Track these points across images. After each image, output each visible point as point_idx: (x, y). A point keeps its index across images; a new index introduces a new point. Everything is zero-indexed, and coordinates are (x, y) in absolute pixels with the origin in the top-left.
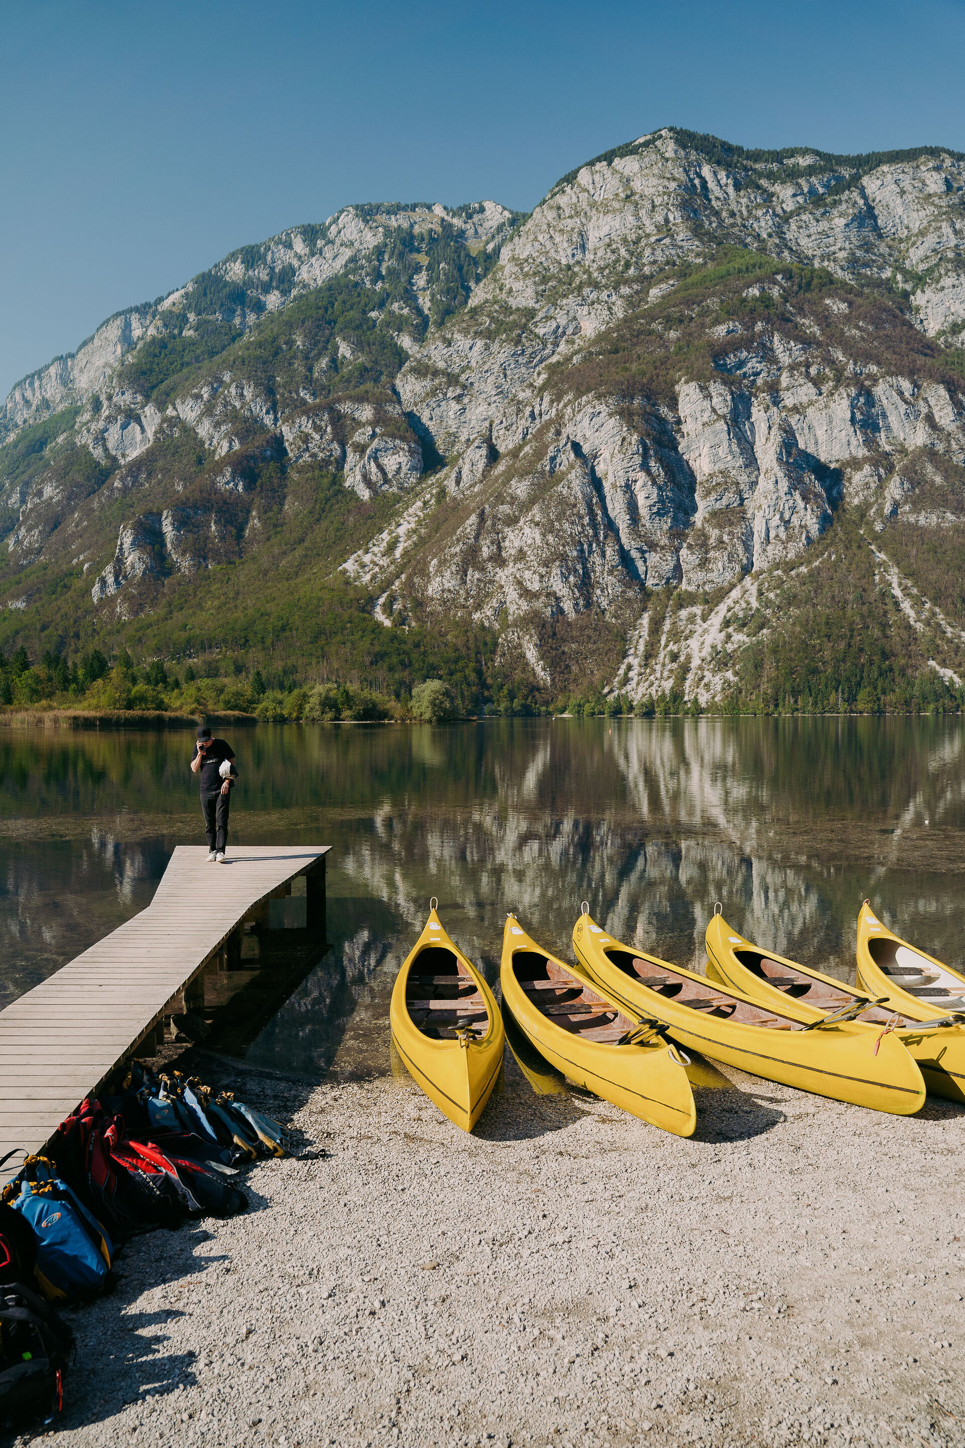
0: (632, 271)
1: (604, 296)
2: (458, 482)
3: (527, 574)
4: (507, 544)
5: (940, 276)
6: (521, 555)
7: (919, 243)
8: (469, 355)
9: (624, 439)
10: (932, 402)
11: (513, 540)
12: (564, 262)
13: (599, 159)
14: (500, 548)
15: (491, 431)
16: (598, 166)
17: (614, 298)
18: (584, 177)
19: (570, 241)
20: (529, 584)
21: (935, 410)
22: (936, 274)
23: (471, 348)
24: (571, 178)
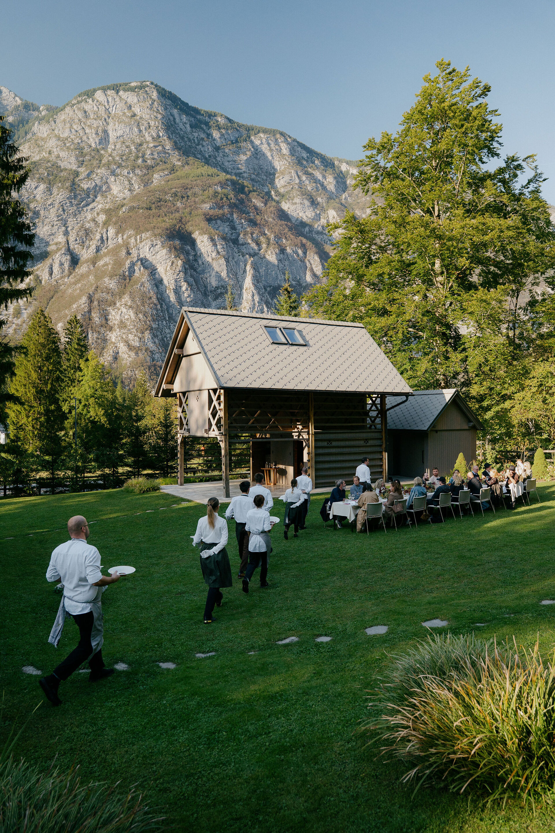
0: (140, 161)
1: (125, 172)
2: (51, 274)
3: (131, 337)
4: (110, 317)
5: (294, 197)
6: (122, 325)
7: (281, 177)
8: (35, 192)
9: (173, 263)
10: (312, 262)
11: (114, 317)
12: (93, 145)
13: (109, 88)
14: (107, 320)
15: (68, 244)
16: (109, 92)
17: (131, 175)
18: (99, 95)
19: (97, 134)
20: (133, 342)
21: (314, 266)
22: (291, 195)
23: (36, 188)
24: (90, 94)
